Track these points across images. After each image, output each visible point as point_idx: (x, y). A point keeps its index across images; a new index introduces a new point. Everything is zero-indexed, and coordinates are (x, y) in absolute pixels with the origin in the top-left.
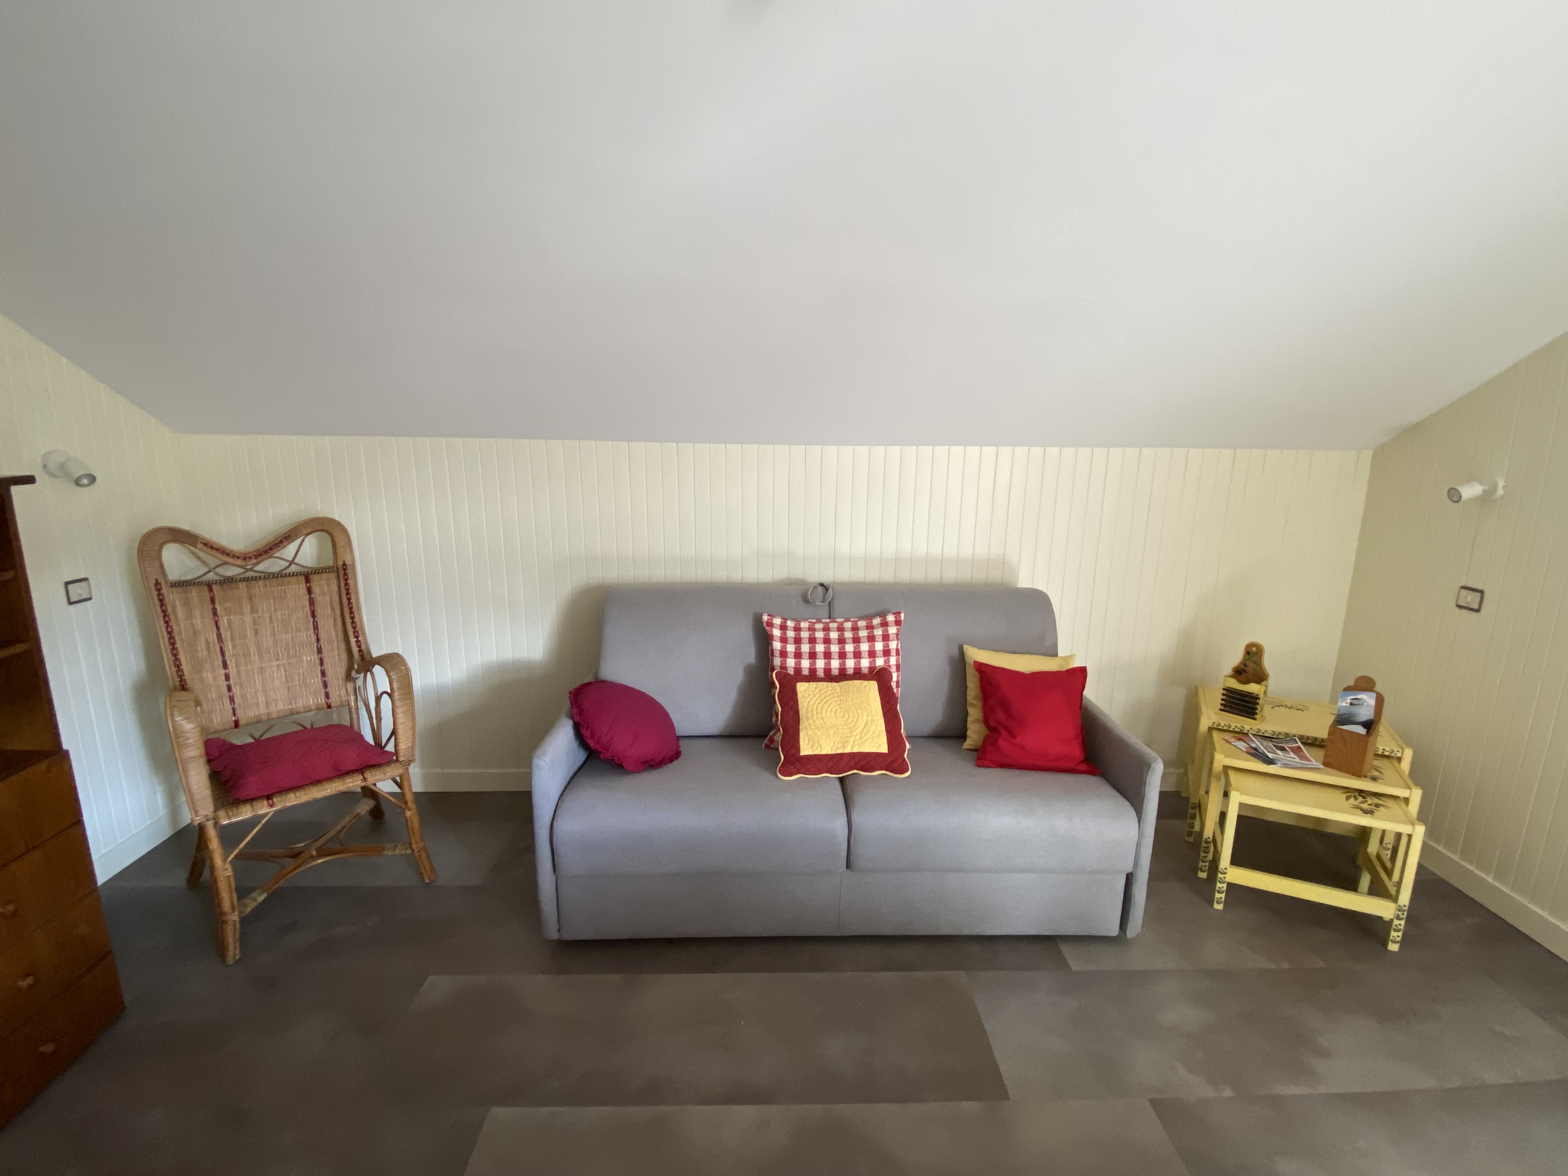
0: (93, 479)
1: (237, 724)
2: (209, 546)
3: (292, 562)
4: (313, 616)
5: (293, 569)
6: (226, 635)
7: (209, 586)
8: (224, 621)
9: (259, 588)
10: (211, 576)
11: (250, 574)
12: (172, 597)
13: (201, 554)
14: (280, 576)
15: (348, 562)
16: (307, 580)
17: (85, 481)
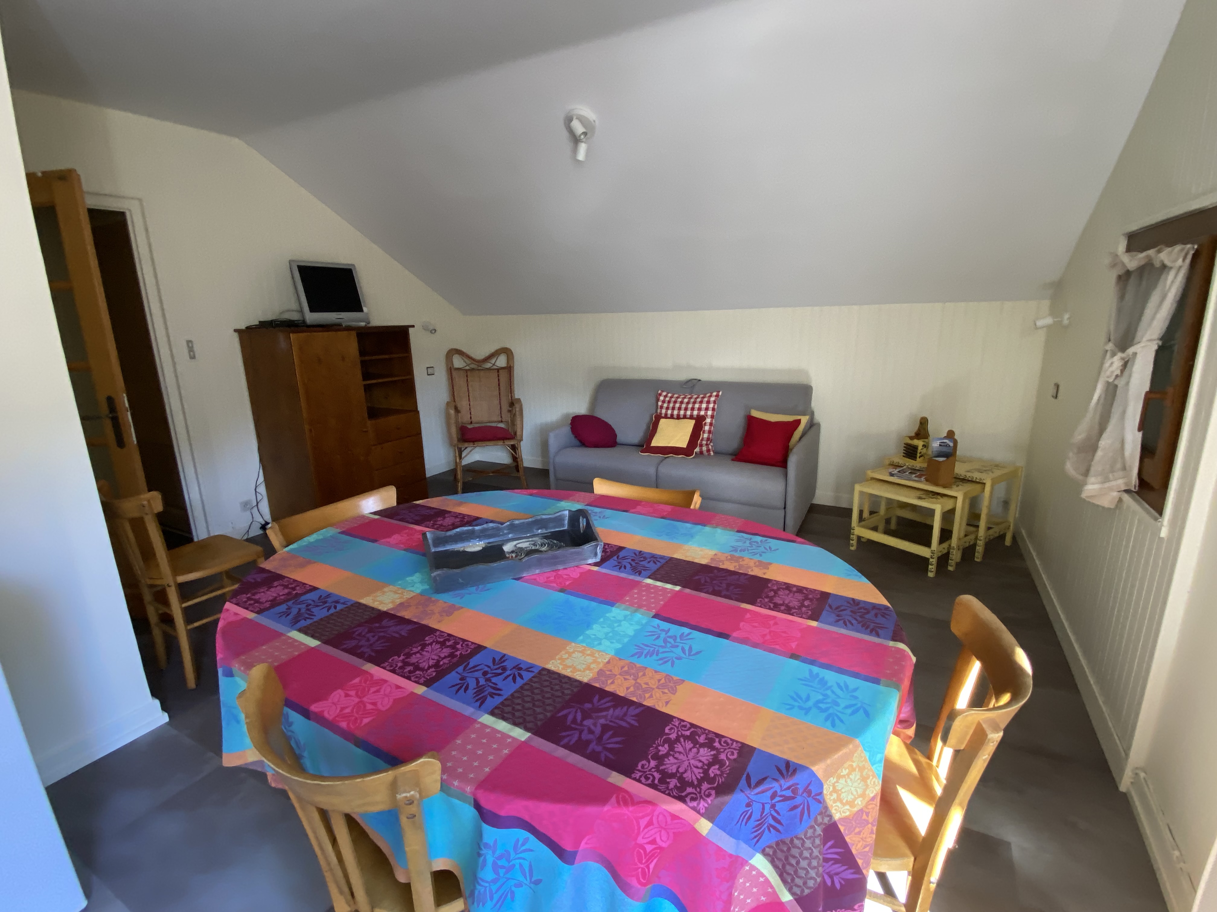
0: (435, 330)
1: (471, 423)
2: (468, 357)
3: (494, 365)
4: (499, 385)
5: (495, 367)
6: (470, 389)
7: (467, 370)
8: (470, 384)
9: (482, 373)
10: (467, 368)
11: (480, 368)
12: (455, 374)
13: (465, 359)
14: (489, 369)
15: (512, 365)
16: (498, 372)
17: (433, 332)
